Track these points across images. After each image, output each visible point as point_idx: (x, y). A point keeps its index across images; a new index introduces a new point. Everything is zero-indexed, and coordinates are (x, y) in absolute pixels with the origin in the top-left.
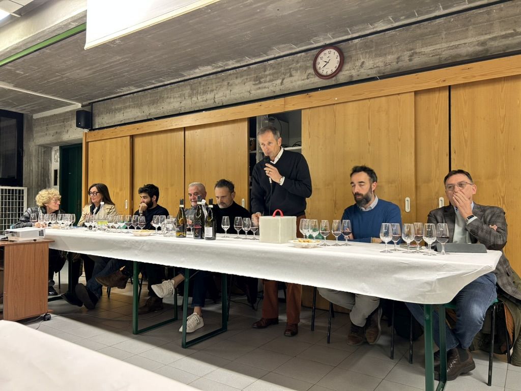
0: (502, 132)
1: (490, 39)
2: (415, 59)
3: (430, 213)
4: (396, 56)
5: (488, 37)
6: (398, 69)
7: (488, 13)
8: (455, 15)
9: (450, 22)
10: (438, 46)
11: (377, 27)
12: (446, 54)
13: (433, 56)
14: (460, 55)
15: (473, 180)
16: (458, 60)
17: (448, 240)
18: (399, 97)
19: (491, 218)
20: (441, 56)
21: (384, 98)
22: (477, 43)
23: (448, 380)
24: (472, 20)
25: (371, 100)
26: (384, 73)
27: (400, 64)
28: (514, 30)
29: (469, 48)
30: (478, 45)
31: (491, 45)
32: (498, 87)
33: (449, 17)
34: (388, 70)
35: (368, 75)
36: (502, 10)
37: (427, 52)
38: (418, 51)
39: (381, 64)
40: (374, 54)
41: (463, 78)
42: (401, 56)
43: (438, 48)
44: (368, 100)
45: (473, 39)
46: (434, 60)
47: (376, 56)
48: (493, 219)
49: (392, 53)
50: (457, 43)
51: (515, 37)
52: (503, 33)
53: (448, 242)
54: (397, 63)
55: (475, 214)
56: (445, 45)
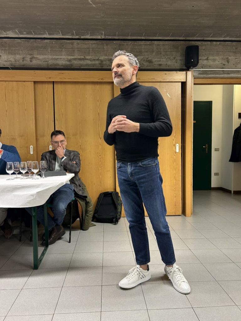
0: (79, 111)
1: (73, 59)
2: (34, 61)
3: (43, 154)
4: (22, 56)
5: (72, 57)
6: (24, 65)
7: (72, 44)
8: (55, 40)
9: (52, 43)
10: (46, 57)
11: (8, 34)
12: (51, 62)
13: (44, 62)
14: (58, 65)
15: (65, 136)
16: (58, 67)
17: (45, 170)
18: (24, 83)
19: (73, 157)
20: (48, 63)
21: (15, 82)
22: (67, 59)
23: (49, 245)
24: (64, 46)
25: (7, 82)
26: (14, 66)
27: (25, 62)
28: (84, 57)
29: (63, 62)
30: (67, 61)
31: (74, 62)
32: (77, 86)
33: (52, 40)
34: (17, 64)
35: (4, 65)
36: (79, 44)
37: (41, 58)
38: (35, 56)
39: (13, 60)
40: (7, 52)
41: (60, 78)
42: (25, 57)
43: (47, 57)
44: (4, 82)
45: (65, 56)
46: (44, 64)
47: (9, 53)
48: (75, 158)
49: (19, 54)
50: (57, 57)
51: (85, 61)
52: (79, 57)
53: (46, 171)
54: (23, 61)
55: (65, 155)
56: (50, 57)
